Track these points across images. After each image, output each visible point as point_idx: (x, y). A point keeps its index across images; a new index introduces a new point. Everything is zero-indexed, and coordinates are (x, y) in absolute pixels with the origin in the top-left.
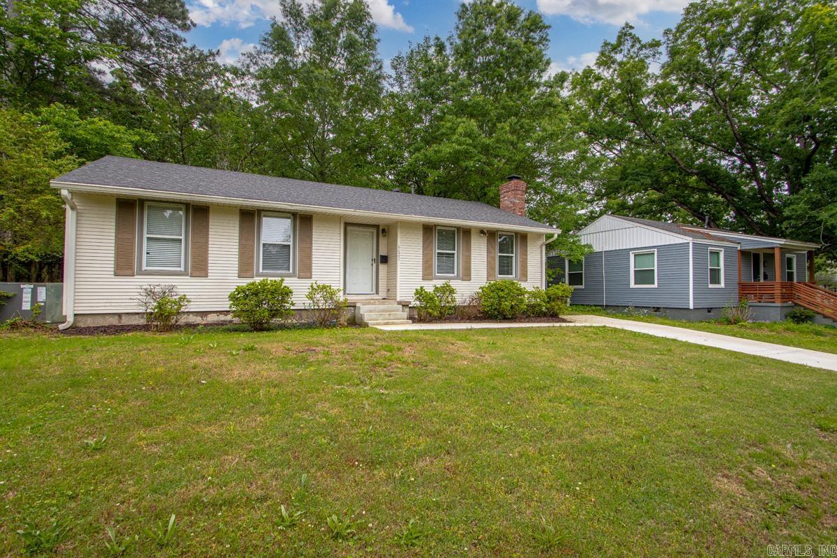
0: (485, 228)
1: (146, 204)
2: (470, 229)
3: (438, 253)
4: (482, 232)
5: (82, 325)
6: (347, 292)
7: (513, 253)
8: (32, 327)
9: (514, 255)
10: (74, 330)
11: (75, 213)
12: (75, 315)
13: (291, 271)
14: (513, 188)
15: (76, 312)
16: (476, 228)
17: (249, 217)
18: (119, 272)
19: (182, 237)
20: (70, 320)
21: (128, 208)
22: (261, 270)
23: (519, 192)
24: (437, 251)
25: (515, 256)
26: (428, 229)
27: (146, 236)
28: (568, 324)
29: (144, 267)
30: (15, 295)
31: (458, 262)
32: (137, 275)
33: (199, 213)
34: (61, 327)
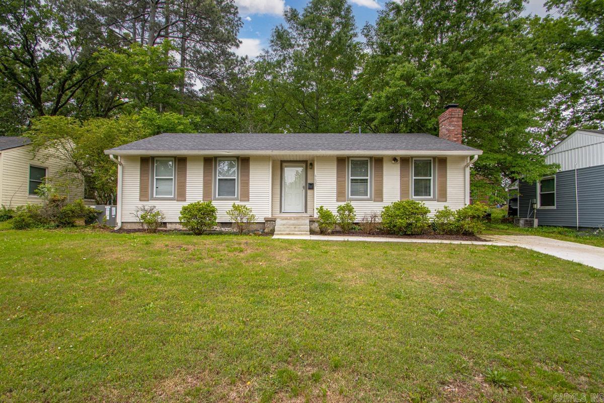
0: (398, 156)
1: (155, 159)
2: (382, 158)
3: (352, 180)
4: (395, 159)
5: (125, 228)
6: (283, 211)
7: (431, 176)
8: (102, 228)
9: (432, 178)
10: (121, 230)
11: (121, 167)
12: (122, 222)
13: (236, 196)
14: (448, 117)
15: (123, 221)
16: (388, 156)
17: (210, 162)
18: (142, 199)
19: (173, 177)
20: (119, 225)
21: (146, 162)
22: (217, 196)
23: (455, 119)
24: (350, 178)
25: (434, 180)
26: (341, 161)
27: (155, 177)
28: (484, 243)
29: (154, 196)
30: (102, 212)
31: (371, 187)
32: (151, 200)
33: (181, 161)
34: (115, 229)
